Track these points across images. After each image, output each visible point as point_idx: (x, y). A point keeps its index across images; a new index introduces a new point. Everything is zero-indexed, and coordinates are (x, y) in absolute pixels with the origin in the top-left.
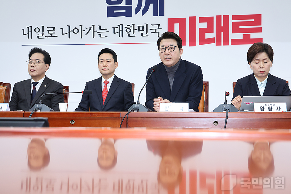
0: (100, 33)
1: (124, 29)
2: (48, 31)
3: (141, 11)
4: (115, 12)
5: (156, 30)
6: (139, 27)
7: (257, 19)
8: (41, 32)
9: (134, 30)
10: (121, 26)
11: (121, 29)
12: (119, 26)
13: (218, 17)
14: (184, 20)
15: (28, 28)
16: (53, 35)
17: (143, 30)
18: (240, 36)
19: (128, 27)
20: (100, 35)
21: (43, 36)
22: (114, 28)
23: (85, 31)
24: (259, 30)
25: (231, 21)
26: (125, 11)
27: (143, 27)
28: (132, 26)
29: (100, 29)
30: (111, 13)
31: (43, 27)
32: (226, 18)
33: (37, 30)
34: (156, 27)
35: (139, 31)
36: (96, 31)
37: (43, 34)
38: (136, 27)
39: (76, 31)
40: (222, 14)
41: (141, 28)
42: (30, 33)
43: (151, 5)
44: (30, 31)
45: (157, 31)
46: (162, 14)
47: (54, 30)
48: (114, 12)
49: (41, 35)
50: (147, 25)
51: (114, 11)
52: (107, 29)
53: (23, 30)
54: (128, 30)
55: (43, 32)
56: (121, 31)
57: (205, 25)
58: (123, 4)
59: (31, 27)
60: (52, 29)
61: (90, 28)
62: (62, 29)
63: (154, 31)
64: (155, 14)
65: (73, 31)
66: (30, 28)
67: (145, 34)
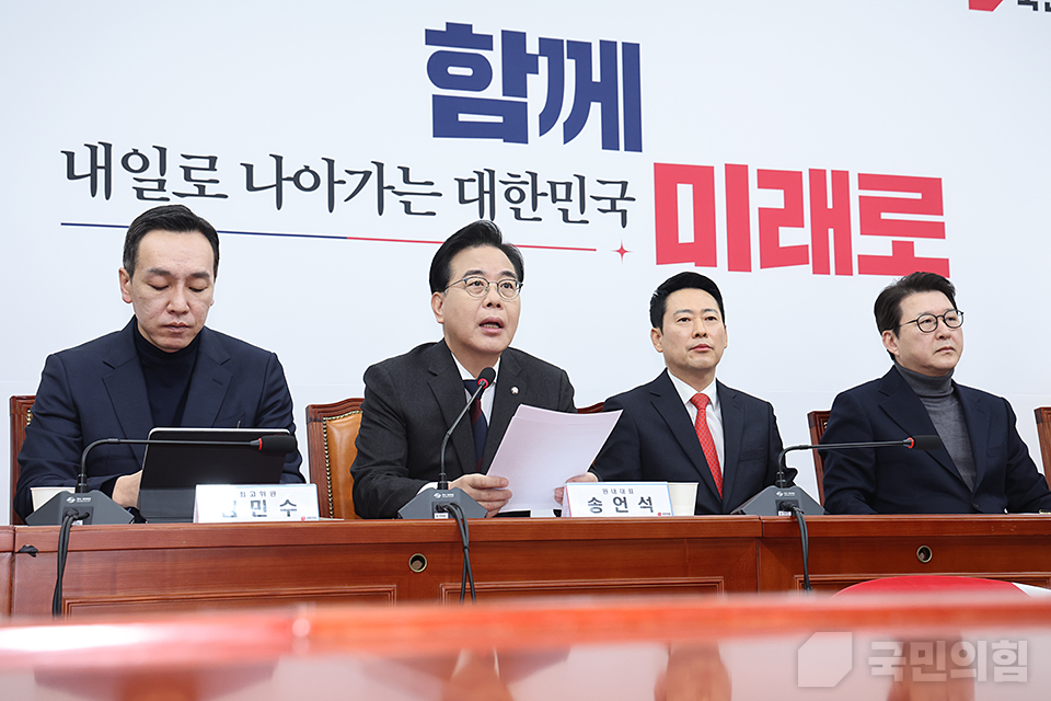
0: (405, 198)
1: (500, 190)
2: (187, 171)
3: (558, 128)
4: (463, 117)
5: (613, 201)
6: (553, 185)
7: (930, 192)
8: (153, 171)
9: (535, 195)
10: (487, 176)
11: (487, 188)
12: (481, 175)
13: (817, 176)
14: (708, 172)
15: (93, 149)
16: (210, 189)
17: (568, 199)
18: (882, 246)
19: (513, 182)
20: (407, 205)
21: (161, 188)
22: (461, 182)
23: (344, 182)
24: (937, 231)
25: (855, 193)
26: (500, 119)
27: (569, 185)
28: (528, 178)
29: (406, 180)
30: (446, 121)
31: (162, 151)
32: (841, 178)
33: (134, 160)
34: (615, 191)
35: (555, 200)
36: (389, 187)
37: (162, 184)
38: (543, 187)
39: (306, 179)
40: (829, 166)
41: (561, 191)
42: (101, 174)
43: (596, 109)
44: (101, 161)
45: (620, 205)
46: (634, 144)
47: (212, 168)
48: (460, 119)
49: (155, 185)
50: (582, 179)
51: (460, 115)
52: (432, 184)
53: (70, 156)
54: (515, 195)
55: (162, 174)
56: (487, 197)
57: (775, 199)
58: (494, 91)
59: (108, 147)
60: (206, 163)
61: (367, 174)
62: (249, 168)
63: (607, 205)
64: (609, 142)
65: (296, 179)
66: (101, 151)
67: (574, 214)
